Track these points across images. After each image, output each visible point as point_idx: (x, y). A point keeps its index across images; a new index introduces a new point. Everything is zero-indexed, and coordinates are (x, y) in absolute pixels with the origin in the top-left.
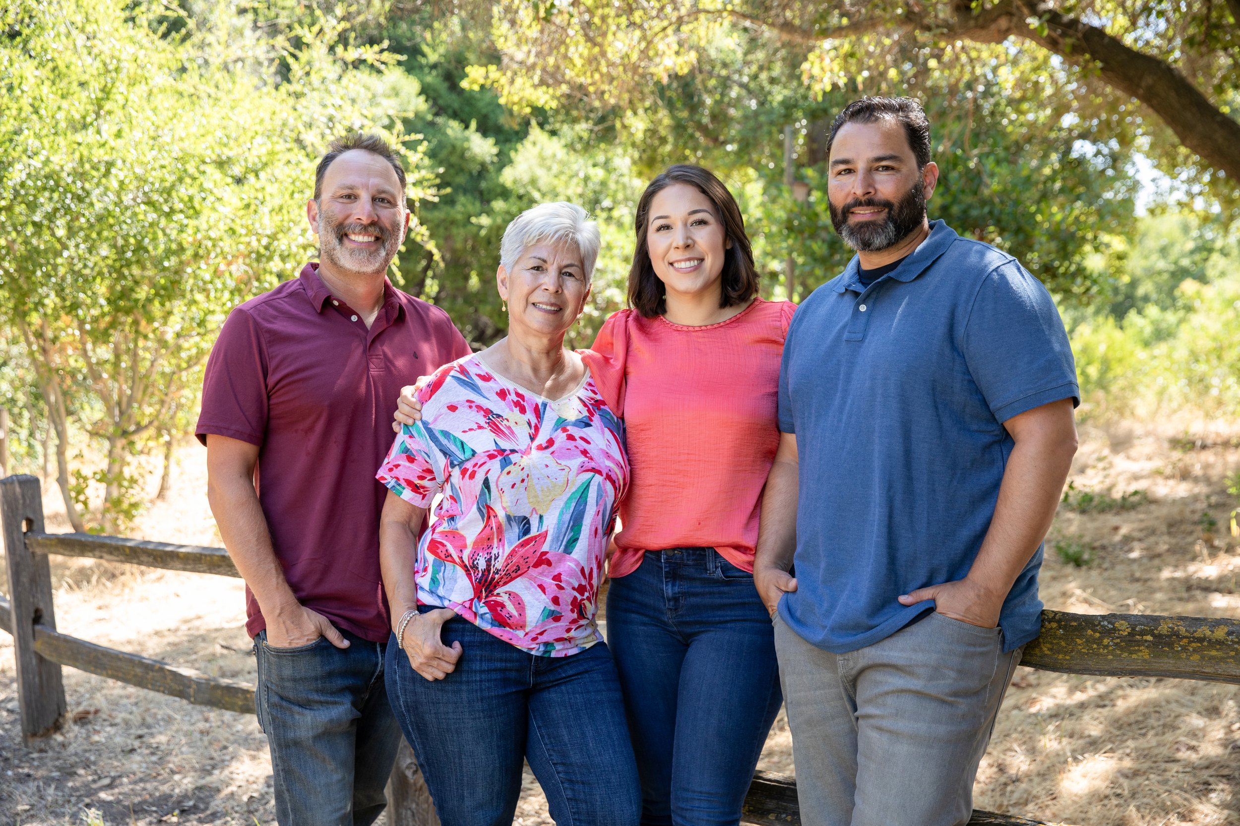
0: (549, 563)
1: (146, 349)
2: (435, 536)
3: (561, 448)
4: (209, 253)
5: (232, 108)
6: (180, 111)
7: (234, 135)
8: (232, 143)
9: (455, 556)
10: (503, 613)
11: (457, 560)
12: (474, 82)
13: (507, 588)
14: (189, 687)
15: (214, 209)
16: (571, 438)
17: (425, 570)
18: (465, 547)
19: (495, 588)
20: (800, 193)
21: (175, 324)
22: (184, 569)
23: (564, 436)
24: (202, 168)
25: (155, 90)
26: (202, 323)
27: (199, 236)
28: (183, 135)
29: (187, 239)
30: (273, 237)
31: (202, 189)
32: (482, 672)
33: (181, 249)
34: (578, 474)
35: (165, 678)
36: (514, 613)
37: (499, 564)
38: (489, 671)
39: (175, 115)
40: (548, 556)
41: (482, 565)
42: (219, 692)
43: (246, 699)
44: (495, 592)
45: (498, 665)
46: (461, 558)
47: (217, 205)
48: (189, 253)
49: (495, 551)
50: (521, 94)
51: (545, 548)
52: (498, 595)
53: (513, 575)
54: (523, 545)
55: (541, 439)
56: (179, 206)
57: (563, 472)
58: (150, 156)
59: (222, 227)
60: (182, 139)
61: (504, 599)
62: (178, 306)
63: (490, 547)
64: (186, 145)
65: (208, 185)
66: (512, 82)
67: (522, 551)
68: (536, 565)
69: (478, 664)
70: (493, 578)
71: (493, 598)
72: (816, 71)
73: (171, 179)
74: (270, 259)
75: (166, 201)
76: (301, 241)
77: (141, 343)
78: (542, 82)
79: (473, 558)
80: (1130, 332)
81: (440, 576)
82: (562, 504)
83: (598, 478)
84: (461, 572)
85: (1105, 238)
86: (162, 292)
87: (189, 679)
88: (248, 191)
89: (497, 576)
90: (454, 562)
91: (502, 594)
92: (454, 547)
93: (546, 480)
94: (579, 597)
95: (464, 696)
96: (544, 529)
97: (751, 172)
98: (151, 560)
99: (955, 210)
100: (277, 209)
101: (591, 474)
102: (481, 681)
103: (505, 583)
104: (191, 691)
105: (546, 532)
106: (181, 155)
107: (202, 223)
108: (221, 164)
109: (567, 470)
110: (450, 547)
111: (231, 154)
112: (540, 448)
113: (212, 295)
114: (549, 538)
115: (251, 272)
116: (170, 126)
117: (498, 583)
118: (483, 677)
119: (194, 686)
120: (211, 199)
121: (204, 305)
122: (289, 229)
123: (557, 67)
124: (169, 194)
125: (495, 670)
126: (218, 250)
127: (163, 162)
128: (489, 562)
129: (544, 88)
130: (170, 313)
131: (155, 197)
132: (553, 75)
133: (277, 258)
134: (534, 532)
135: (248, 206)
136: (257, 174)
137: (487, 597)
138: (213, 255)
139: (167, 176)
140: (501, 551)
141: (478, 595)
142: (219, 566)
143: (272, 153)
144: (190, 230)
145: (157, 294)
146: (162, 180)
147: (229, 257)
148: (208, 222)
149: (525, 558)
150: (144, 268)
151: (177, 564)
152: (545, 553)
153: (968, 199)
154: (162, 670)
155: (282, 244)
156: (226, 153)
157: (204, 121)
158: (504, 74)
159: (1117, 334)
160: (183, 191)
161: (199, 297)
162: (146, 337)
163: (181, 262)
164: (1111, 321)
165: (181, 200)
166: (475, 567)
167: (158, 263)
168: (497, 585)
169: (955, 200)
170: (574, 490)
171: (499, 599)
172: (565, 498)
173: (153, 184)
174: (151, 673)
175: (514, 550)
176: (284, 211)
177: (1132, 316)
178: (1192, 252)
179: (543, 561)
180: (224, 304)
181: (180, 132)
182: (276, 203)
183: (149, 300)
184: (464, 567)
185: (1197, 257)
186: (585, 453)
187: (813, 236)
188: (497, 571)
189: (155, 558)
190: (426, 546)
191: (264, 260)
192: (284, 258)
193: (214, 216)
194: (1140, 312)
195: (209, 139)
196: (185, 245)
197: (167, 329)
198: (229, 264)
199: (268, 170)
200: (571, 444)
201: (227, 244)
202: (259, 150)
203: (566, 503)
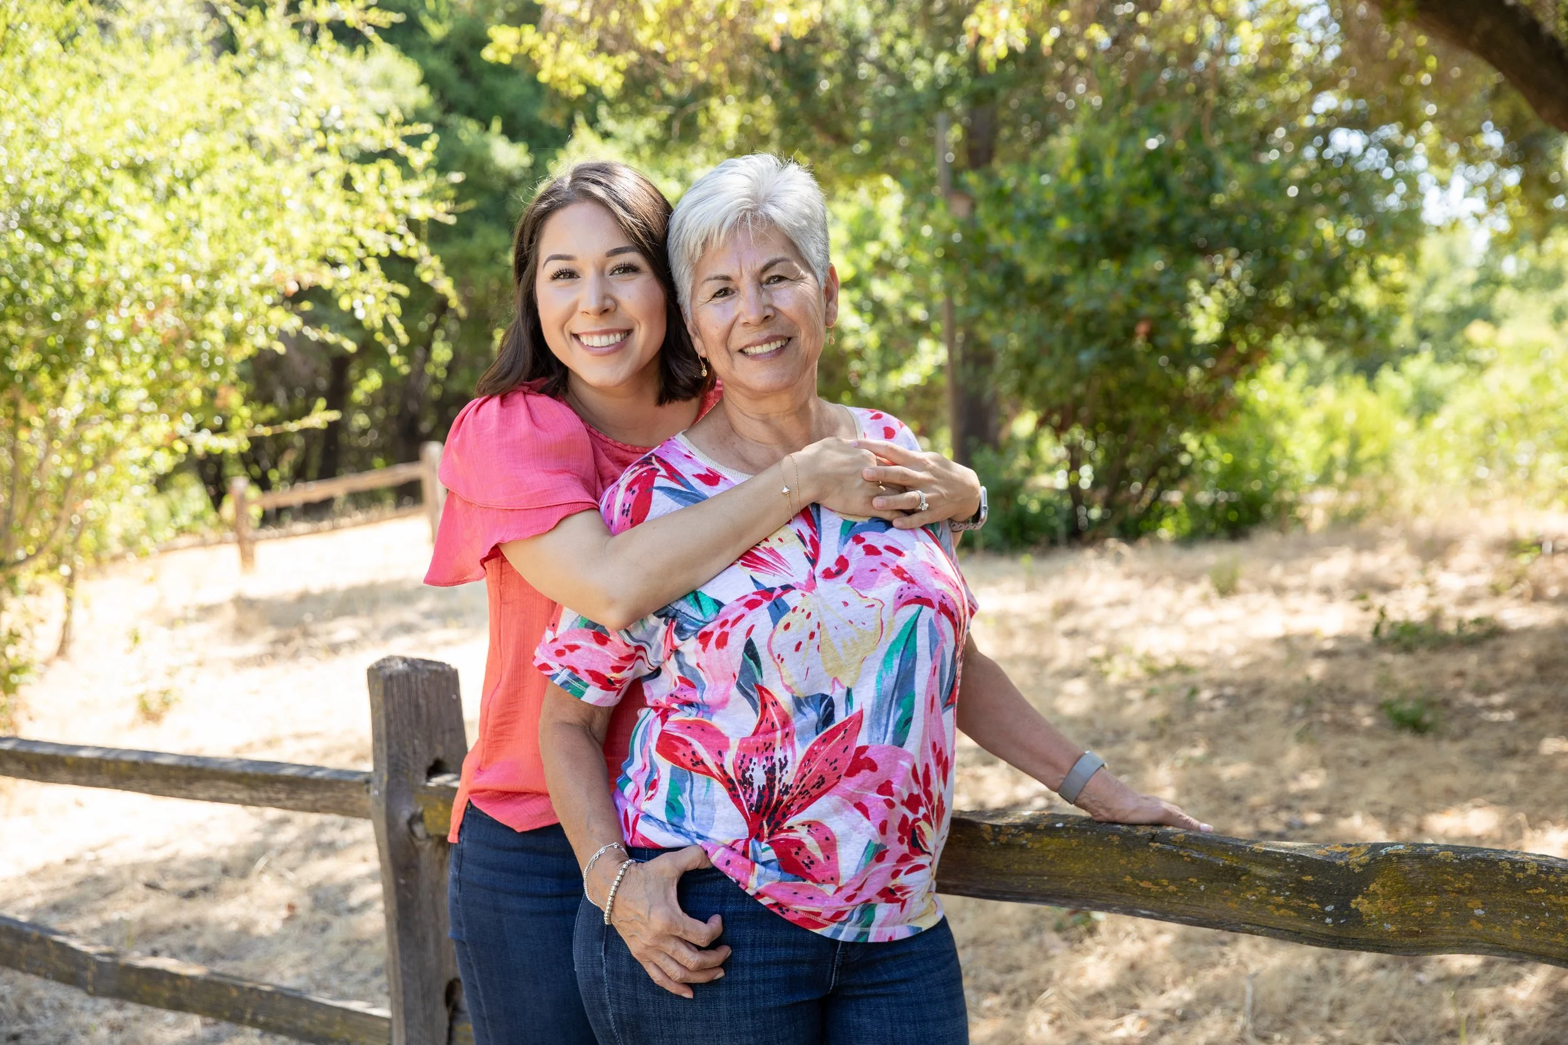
0: (873, 767)
1: (32, 443)
2: (667, 727)
3: (859, 571)
4: (119, 298)
5: (150, 89)
6: (71, 92)
7: (153, 127)
8: (150, 139)
9: (710, 762)
10: (799, 859)
11: (715, 770)
12: (502, 49)
13: (805, 816)
14: (86, 968)
15: (126, 236)
16: (871, 550)
17: (652, 785)
18: (727, 746)
19: (784, 817)
20: (961, 208)
21: (73, 405)
22: (75, 783)
23: (859, 548)
24: (107, 174)
25: (34, 63)
26: (112, 403)
27: (106, 275)
28: (78, 126)
29: (86, 279)
30: (213, 275)
31: (107, 206)
32: (753, 965)
33: (79, 294)
34: (896, 610)
35: (47, 952)
36: (819, 855)
37: (788, 777)
38: (766, 964)
39: (63, 97)
40: (868, 753)
41: (759, 778)
42: (133, 977)
43: (176, 988)
44: (786, 825)
45: (782, 953)
46: (721, 767)
47: (131, 230)
48: (90, 301)
49: (778, 755)
50: (571, 67)
51: (862, 740)
52: (791, 829)
53: (814, 792)
54: (825, 740)
55: (827, 559)
56: (74, 232)
57: (873, 611)
58: (27, 159)
59: (139, 261)
60: (75, 133)
61: (802, 834)
62: (76, 379)
63: (769, 747)
64: (83, 141)
65: (117, 201)
66: (557, 47)
67: (825, 750)
68: (852, 772)
69: (748, 951)
70: (780, 801)
71: (783, 835)
72: (985, 30)
73: (59, 194)
74: (210, 307)
75: (55, 225)
76: (256, 280)
77: (23, 434)
78: (600, 47)
79: (742, 765)
80: (1385, 396)
81: (684, 799)
82: (877, 665)
83: (928, 613)
84: (720, 792)
85: (1383, 261)
86: (54, 359)
87: (86, 956)
88: (176, 210)
89: (786, 798)
90: (709, 773)
91: (797, 825)
92: (707, 747)
93: (849, 628)
94: (911, 817)
95: (723, 1007)
96: (856, 709)
97: (887, 181)
98: (22, 768)
99: (1178, 226)
100: (220, 233)
101: (915, 608)
102: (752, 982)
103: (801, 808)
104: (89, 975)
105: (861, 713)
106: (74, 156)
107: (110, 258)
108: (135, 170)
109: (878, 605)
110: (697, 746)
111: (151, 156)
112: (828, 574)
113: (126, 361)
114: (866, 723)
115: (183, 327)
116: (56, 113)
117: (788, 807)
118: (757, 974)
119: (93, 968)
120: (121, 220)
121: (115, 378)
122: (238, 263)
123: (623, 24)
124: (59, 214)
125: (777, 963)
126: (133, 295)
127: (47, 167)
128: (770, 772)
129: (603, 57)
130: (64, 389)
131: (37, 219)
132: (618, 38)
133: (221, 308)
134: (840, 717)
135: (175, 231)
136: (189, 182)
137: (771, 834)
138: (125, 302)
139: (55, 189)
140: (789, 754)
141: (756, 833)
142: (129, 778)
143: (213, 153)
144: (91, 266)
145: (45, 361)
146: (48, 194)
147: (151, 306)
148: (117, 254)
149: (833, 762)
150: (24, 322)
151: (63, 774)
152: (862, 750)
153: (1197, 211)
154: (41, 940)
155: (227, 285)
156: (143, 154)
157: (108, 108)
158: (545, 38)
159: (1368, 399)
160: (79, 209)
161: (108, 365)
162: (28, 425)
163: (80, 315)
164: (1360, 382)
165: (77, 223)
166: (747, 782)
167: (45, 315)
168: (786, 814)
169: (1178, 214)
170: (893, 637)
171: (792, 835)
172: (881, 652)
173: (33, 198)
174: (25, 947)
175: (811, 750)
176: (231, 237)
177: (1386, 375)
178: (1476, 285)
179: (861, 762)
180: (144, 375)
181: (72, 120)
182: (219, 224)
183: (33, 371)
184: (728, 782)
185: (1482, 292)
186: (900, 572)
187: (979, 266)
188: (786, 789)
189: (28, 766)
190: (653, 744)
191: (200, 308)
192: (230, 306)
193: (126, 246)
194: (1396, 369)
195: (117, 134)
196: (84, 287)
197: (62, 412)
198: (151, 316)
199: (206, 177)
200: (873, 561)
201: (146, 286)
202: (192, 148)
203: (884, 662)
